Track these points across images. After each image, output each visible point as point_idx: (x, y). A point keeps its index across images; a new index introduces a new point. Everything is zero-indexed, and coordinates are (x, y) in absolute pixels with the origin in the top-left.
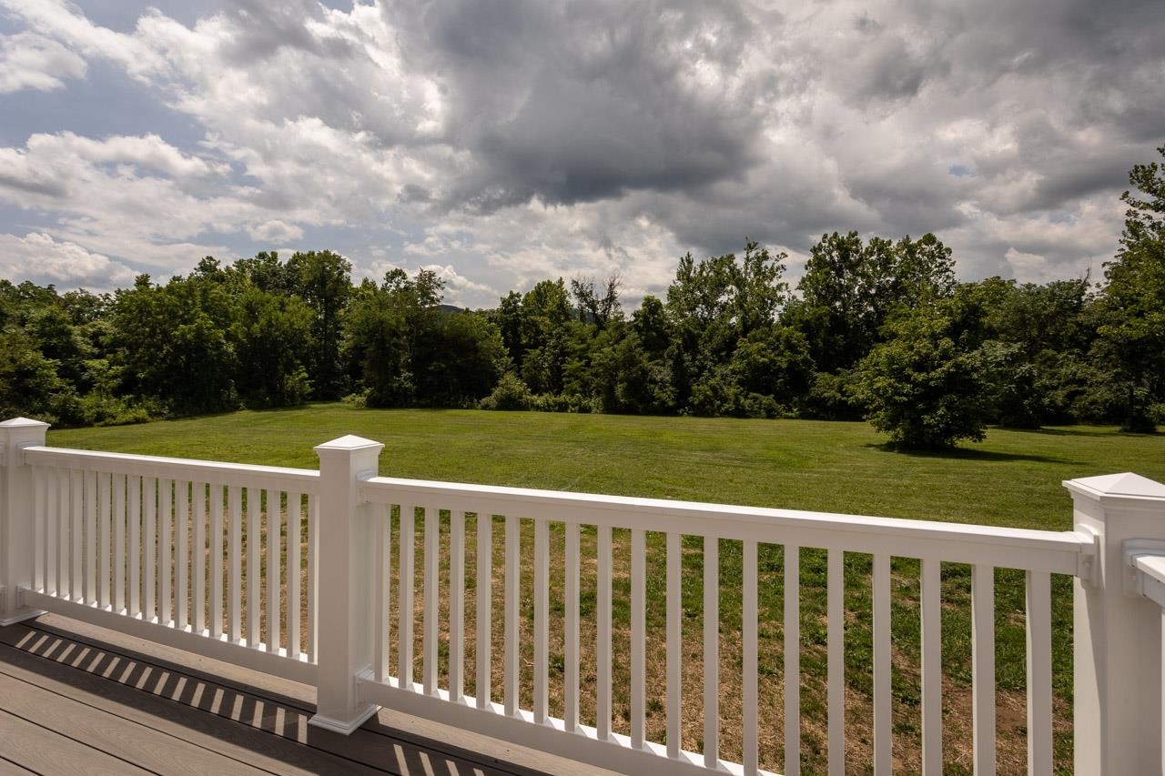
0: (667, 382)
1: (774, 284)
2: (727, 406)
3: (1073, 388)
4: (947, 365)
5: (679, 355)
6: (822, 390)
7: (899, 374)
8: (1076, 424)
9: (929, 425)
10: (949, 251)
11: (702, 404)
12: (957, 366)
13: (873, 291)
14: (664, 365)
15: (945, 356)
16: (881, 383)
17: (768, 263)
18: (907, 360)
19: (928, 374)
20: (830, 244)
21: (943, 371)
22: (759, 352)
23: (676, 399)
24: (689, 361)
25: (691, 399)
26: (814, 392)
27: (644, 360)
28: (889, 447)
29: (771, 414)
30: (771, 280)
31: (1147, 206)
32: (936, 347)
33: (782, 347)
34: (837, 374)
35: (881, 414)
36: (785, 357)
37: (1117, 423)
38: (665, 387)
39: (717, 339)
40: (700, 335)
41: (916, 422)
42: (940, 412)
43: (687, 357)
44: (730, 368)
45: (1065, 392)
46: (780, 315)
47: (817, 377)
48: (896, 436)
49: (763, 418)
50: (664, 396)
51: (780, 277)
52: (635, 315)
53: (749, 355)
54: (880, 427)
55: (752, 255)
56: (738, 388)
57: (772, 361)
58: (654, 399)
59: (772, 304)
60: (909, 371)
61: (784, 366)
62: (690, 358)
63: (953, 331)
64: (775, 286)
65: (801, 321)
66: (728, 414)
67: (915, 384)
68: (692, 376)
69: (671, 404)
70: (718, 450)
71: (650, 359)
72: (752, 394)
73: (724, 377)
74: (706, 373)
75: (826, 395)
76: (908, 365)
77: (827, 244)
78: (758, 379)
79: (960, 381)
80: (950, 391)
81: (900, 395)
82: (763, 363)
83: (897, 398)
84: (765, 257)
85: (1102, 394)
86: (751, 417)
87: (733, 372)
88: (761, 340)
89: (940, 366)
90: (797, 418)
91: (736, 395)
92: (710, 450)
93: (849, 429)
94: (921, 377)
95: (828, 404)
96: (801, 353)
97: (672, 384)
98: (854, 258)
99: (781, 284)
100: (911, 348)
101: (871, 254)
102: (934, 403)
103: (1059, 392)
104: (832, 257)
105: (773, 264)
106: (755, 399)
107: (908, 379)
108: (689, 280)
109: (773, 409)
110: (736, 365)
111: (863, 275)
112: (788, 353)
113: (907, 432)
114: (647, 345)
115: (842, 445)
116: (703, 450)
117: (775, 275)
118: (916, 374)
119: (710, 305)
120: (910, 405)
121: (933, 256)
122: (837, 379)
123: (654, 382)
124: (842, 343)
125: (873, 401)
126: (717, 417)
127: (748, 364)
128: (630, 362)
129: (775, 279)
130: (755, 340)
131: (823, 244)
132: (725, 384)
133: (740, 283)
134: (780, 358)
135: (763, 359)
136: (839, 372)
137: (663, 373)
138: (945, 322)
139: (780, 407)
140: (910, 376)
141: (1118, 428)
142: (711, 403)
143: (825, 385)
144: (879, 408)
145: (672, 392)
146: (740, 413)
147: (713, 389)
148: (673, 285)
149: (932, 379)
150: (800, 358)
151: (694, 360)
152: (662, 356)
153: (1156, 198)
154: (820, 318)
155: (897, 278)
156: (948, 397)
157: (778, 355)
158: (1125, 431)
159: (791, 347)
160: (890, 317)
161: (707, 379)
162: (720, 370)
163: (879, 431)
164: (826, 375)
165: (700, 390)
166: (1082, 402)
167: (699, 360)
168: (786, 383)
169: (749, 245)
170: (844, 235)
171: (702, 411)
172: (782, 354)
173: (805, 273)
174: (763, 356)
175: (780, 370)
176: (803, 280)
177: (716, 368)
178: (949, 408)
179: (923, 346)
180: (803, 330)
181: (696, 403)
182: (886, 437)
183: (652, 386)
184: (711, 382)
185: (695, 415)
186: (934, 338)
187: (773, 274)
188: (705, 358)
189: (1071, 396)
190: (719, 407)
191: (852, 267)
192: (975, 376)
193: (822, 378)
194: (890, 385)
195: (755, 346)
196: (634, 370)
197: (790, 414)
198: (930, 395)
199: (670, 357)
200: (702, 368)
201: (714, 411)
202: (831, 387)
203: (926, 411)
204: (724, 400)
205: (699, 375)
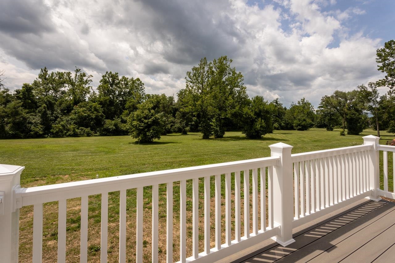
0: (39, 123)
1: (87, 86)
2: (69, 133)
3: (172, 124)
4: (153, 118)
5: (45, 112)
6: (108, 125)
7: (140, 120)
8: (172, 133)
9: (148, 136)
10: (143, 84)
11: (57, 132)
12: (155, 118)
13: (122, 93)
14: (36, 116)
15: (152, 115)
16: (135, 123)
17: (85, 78)
18: (142, 116)
19: (148, 120)
20: (109, 75)
21: (152, 119)
22: (83, 111)
23: (44, 131)
24: (50, 114)
25: (52, 130)
26: (105, 126)
27: (24, 113)
28: (137, 143)
29: (89, 135)
30: (86, 85)
31: (189, 81)
32: (150, 112)
33: (93, 110)
34: (113, 120)
35: (135, 133)
36: (94, 114)
37: (180, 132)
38: (37, 125)
39: (63, 105)
40: (55, 104)
41: (145, 135)
42: (151, 131)
43: (49, 112)
44: (70, 117)
45: (170, 125)
46: (89, 98)
47: (105, 121)
48: (139, 139)
49: (85, 137)
50: (37, 130)
51: (89, 84)
52: (17, 91)
53: (79, 112)
54: (134, 137)
55: (78, 74)
56: (75, 125)
57: (89, 115)
58: (31, 131)
59: (85, 93)
60: (143, 119)
61: (94, 117)
62: (50, 113)
63: (154, 108)
64: (87, 87)
65: (99, 101)
66: (70, 136)
67: (145, 123)
68: (51, 120)
69: (41, 133)
70: (78, 150)
71: (28, 113)
72: (80, 128)
73: (67, 121)
74: (59, 119)
75: (110, 127)
76: (142, 118)
77: (108, 75)
78: (83, 122)
79: (156, 122)
80: (153, 125)
81: (141, 127)
82: (85, 116)
83: (140, 127)
84: (84, 75)
85: (177, 125)
86: (80, 137)
87: (71, 119)
88: (84, 107)
89: (151, 118)
90: (99, 136)
91: (74, 128)
92: (74, 151)
93: (120, 138)
94: (146, 121)
95: (110, 130)
96: (99, 112)
97: (41, 124)
98: (117, 81)
99: (90, 87)
100: (143, 112)
101: (122, 81)
102: (149, 129)
103: (169, 125)
104: (109, 80)
105: (87, 79)
106: (82, 129)
107: (142, 122)
108: (46, 79)
109: (90, 133)
110: (72, 116)
111: (119, 87)
112: (95, 112)
113: (142, 138)
114: (25, 106)
115: (122, 144)
116: (71, 151)
117: (87, 83)
118: (145, 120)
119: (56, 91)
120: (143, 130)
121: (139, 85)
122: (113, 122)
123: (31, 123)
124: (113, 110)
125: (131, 129)
126: (65, 137)
127: (78, 116)
128: (15, 113)
129: (87, 84)
130: (81, 107)
131: (107, 75)
132: (68, 124)
133: (73, 84)
134: (92, 114)
135: (85, 114)
136: (114, 119)
137: (36, 119)
138: (152, 105)
139: (92, 132)
140: (143, 121)
141: (180, 134)
142: (62, 132)
143: (109, 124)
144: (134, 131)
145: (41, 127)
146: (75, 135)
147: (63, 126)
148: (36, 80)
149: (149, 122)
150: (100, 114)
151: (52, 114)
152: (34, 112)
153: (191, 80)
154: (106, 100)
155: (130, 90)
156: (153, 127)
157: (91, 113)
158: (182, 134)
159: (96, 110)
160: (128, 102)
161: (59, 122)
162: (65, 118)
163: (133, 138)
164: (109, 120)
165: (56, 127)
166: (173, 127)
167: (55, 114)
168: (95, 123)
169: (77, 70)
170: (113, 73)
171: (57, 135)
172: (92, 112)
173: (100, 84)
174: (85, 113)
175: (92, 118)
176: (99, 87)
177: (63, 117)
178: (153, 130)
179: (146, 112)
180: (100, 104)
181: (54, 132)
182: (136, 140)
183: (30, 125)
184: (61, 123)
185: (54, 137)
186: (149, 110)
187: (87, 82)
188: (58, 113)
189: (171, 126)
190: (66, 133)
191: (116, 84)
192: (159, 120)
193: (108, 121)
194: (138, 124)
195: (82, 109)
196: (18, 117)
197: (96, 135)
198: (148, 126)
199: (39, 112)
200: (57, 117)
201: (63, 135)
202: (111, 125)
203: (147, 131)
204: (68, 130)
205: (55, 120)
